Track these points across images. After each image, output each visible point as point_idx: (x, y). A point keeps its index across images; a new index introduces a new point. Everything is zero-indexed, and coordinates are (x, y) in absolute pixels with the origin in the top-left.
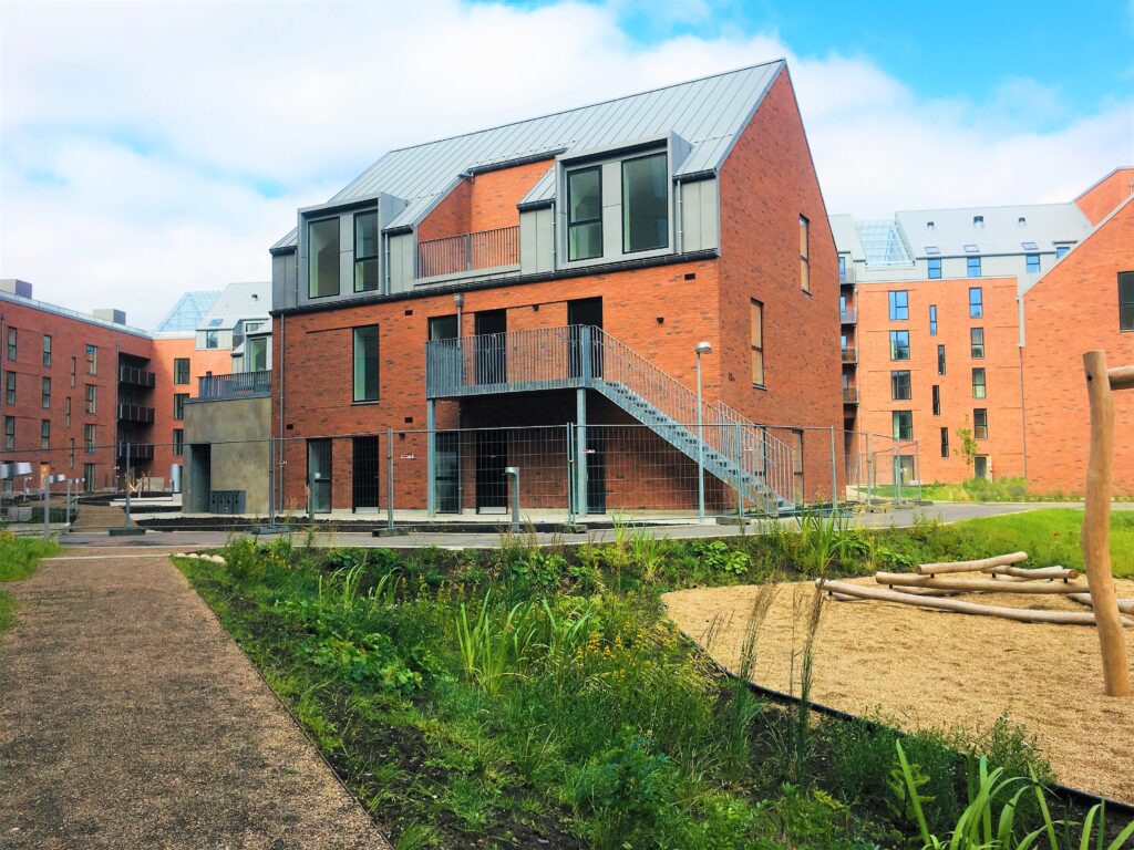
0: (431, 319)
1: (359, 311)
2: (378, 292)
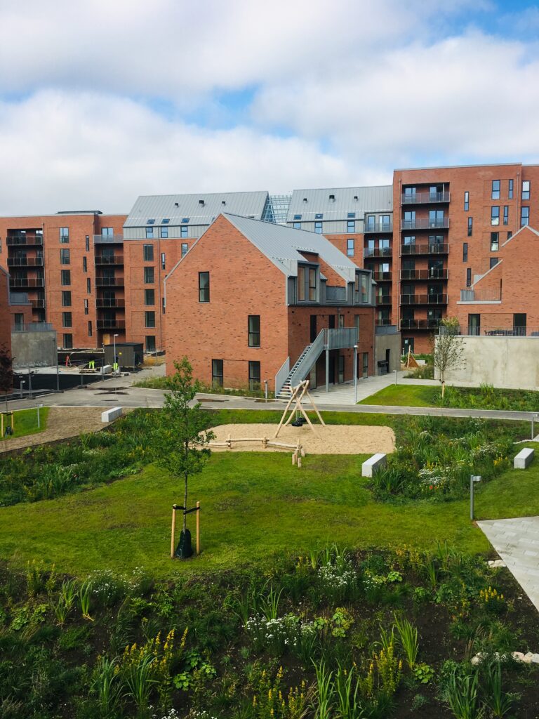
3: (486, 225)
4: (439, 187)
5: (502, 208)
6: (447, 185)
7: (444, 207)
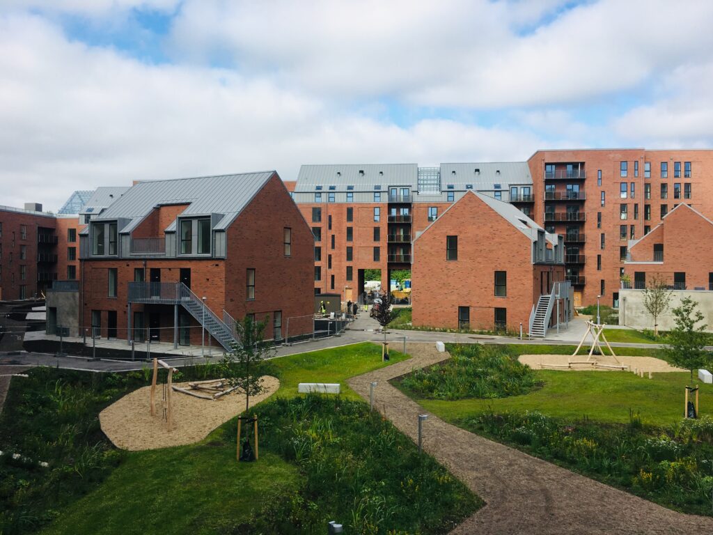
0: (135, 269)
1: (111, 262)
2: (117, 256)
3: (616, 197)
4: (575, 165)
5: (629, 185)
6: (583, 164)
7: (581, 182)
